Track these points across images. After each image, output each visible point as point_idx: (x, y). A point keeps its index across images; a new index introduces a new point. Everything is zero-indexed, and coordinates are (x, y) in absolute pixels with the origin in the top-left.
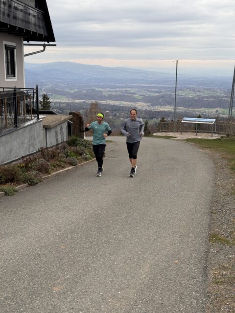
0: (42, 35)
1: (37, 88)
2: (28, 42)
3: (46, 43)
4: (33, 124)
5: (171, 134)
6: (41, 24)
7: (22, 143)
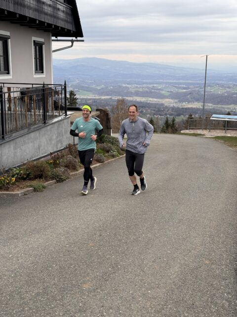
0: (70, 30)
1: (65, 84)
2: (56, 37)
3: (74, 38)
4: (61, 120)
5: (199, 132)
6: (70, 19)
7: (50, 140)
